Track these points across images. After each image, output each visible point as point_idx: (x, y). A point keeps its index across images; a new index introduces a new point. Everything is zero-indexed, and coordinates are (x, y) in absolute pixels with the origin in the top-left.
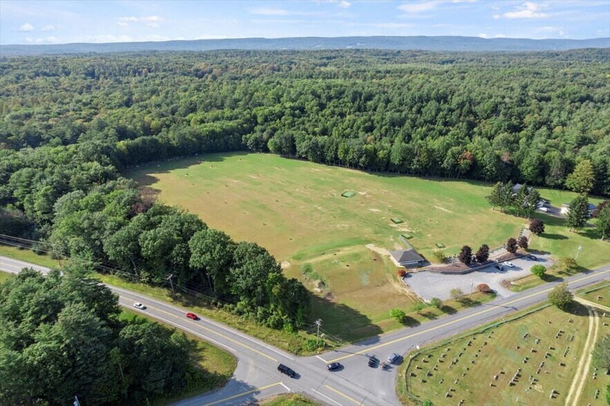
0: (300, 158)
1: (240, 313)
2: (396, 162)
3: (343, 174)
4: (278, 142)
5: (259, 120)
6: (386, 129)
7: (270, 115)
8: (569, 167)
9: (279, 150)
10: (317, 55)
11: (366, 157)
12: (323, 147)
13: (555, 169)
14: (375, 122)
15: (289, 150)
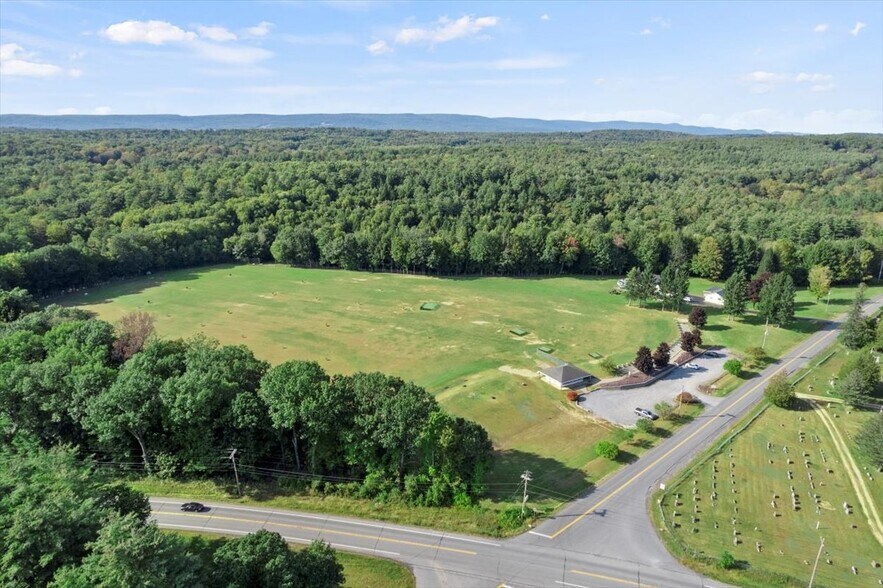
0: (328, 265)
1: (371, 494)
2: (480, 258)
3: (404, 281)
4: (289, 245)
5: (241, 216)
6: (438, 220)
7: (257, 209)
8: (691, 247)
9: (291, 258)
10: (277, 134)
11: (436, 254)
12: (365, 245)
13: (677, 251)
14: (419, 211)
15: (307, 255)
